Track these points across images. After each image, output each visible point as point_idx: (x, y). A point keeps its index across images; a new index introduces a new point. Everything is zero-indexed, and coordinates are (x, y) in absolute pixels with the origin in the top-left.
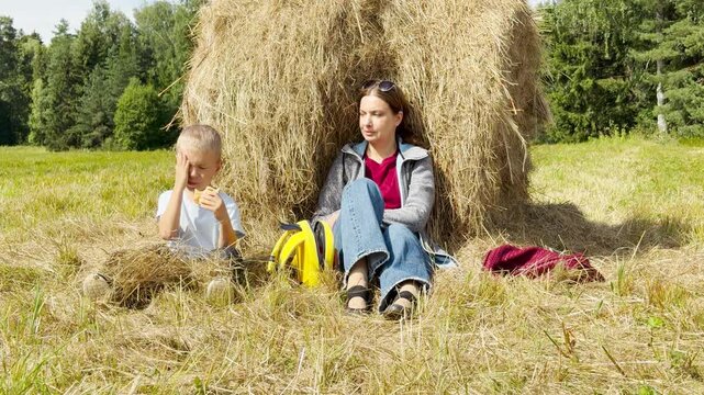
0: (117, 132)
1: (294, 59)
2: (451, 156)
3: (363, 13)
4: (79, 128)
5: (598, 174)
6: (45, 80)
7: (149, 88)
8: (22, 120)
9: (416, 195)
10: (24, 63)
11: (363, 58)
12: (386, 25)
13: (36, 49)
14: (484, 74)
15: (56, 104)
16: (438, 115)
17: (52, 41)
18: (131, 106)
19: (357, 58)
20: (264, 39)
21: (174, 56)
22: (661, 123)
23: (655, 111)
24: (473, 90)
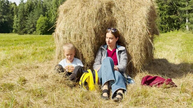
0: (37, 30)
1: (87, 22)
2: (132, 49)
3: (107, 8)
4: (27, 28)
5: (171, 45)
6: (17, 15)
7: (46, 18)
8: (11, 26)
9: (122, 61)
10: (11, 11)
11: (107, 21)
12: (113, 11)
13: (15, 7)
14: (141, 26)
15: (20, 22)
16: (128, 37)
17: (19, 5)
18: (41, 22)
19: (105, 21)
20: (78, 16)
21: (52, 9)
22: (187, 27)
23: (186, 25)
24: (138, 30)
